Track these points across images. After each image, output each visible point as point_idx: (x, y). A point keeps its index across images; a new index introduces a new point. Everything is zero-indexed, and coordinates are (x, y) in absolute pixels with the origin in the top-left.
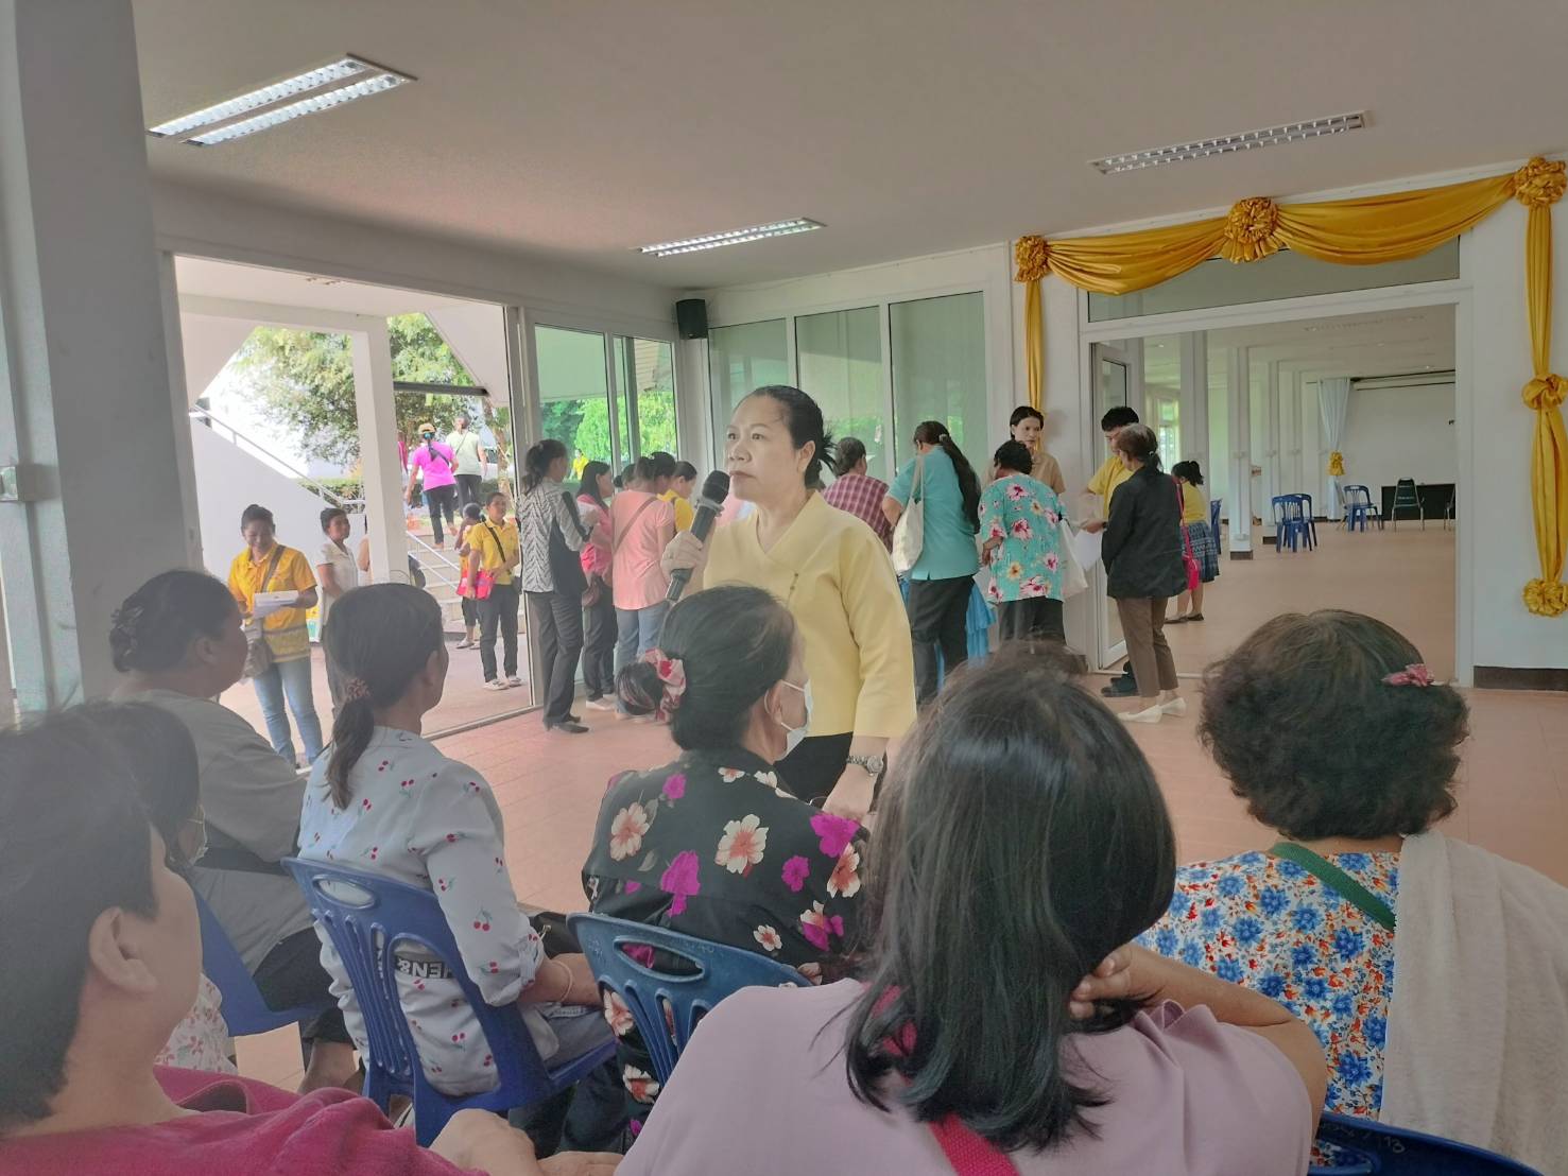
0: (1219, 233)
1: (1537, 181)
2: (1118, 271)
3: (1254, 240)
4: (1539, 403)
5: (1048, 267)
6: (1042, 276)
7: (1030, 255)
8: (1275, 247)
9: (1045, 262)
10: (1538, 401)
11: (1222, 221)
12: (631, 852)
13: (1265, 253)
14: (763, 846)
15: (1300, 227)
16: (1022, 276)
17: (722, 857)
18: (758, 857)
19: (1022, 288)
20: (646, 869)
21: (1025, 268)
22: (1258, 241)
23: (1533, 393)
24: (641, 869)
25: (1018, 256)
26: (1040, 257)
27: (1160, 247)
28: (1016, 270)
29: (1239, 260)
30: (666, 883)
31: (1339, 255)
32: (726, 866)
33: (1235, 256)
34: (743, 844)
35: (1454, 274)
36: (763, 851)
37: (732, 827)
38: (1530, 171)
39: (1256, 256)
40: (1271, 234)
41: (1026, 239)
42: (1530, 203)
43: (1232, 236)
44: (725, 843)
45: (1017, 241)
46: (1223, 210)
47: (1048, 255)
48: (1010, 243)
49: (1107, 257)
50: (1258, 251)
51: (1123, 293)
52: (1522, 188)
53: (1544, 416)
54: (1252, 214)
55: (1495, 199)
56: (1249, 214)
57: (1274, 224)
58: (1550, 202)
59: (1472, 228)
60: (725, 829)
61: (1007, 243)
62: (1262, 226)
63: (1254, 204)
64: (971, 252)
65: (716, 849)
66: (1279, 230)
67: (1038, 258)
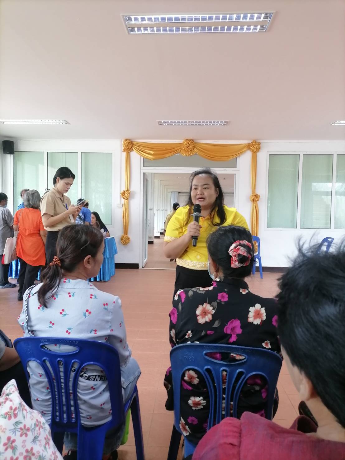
0: (180, 147)
1: (255, 146)
2: (153, 153)
3: (189, 150)
4: (254, 201)
5: (133, 149)
6: (131, 151)
7: (128, 145)
8: (194, 153)
9: (132, 148)
10: (253, 200)
11: (181, 144)
12: (208, 320)
13: (191, 154)
14: (265, 314)
15: (200, 149)
16: (125, 150)
17: (251, 320)
18: (264, 318)
19: (124, 154)
20: (216, 327)
21: (126, 148)
22: (190, 151)
23: (252, 199)
24: (214, 326)
25: (124, 144)
26: (131, 146)
27: (164, 148)
28: (123, 148)
29: (185, 155)
30: (226, 330)
31: (210, 158)
32: (253, 322)
33: (184, 154)
34: (258, 314)
35: (235, 166)
36: (266, 316)
37: (252, 309)
38: (253, 144)
39: (189, 155)
40: (193, 150)
41: (127, 140)
42: (253, 151)
43: (183, 148)
44: (251, 315)
45: (124, 140)
46: (181, 141)
47: (133, 146)
48: (121, 140)
49: (150, 149)
50: (190, 153)
51: (154, 159)
52: (251, 147)
53: (254, 204)
54: (189, 143)
55: (245, 149)
56: (188, 143)
57: (194, 147)
58: (257, 152)
59: (240, 156)
60: (249, 310)
61: (120, 140)
62: (192, 147)
63: (190, 141)
64: (109, 141)
65: (248, 317)
66: (195, 149)
67: (130, 146)
